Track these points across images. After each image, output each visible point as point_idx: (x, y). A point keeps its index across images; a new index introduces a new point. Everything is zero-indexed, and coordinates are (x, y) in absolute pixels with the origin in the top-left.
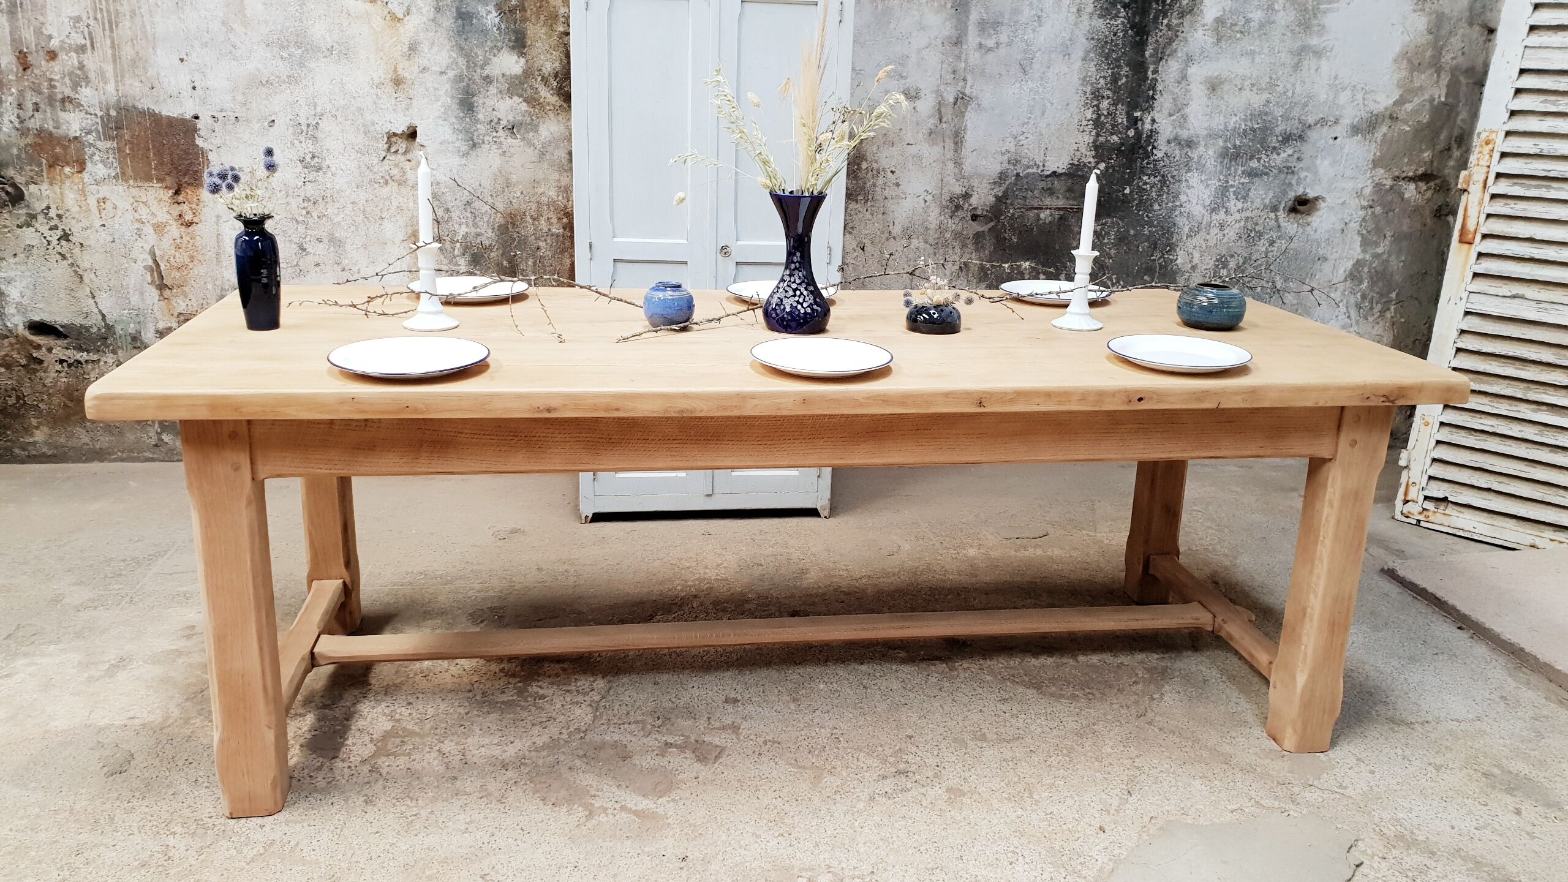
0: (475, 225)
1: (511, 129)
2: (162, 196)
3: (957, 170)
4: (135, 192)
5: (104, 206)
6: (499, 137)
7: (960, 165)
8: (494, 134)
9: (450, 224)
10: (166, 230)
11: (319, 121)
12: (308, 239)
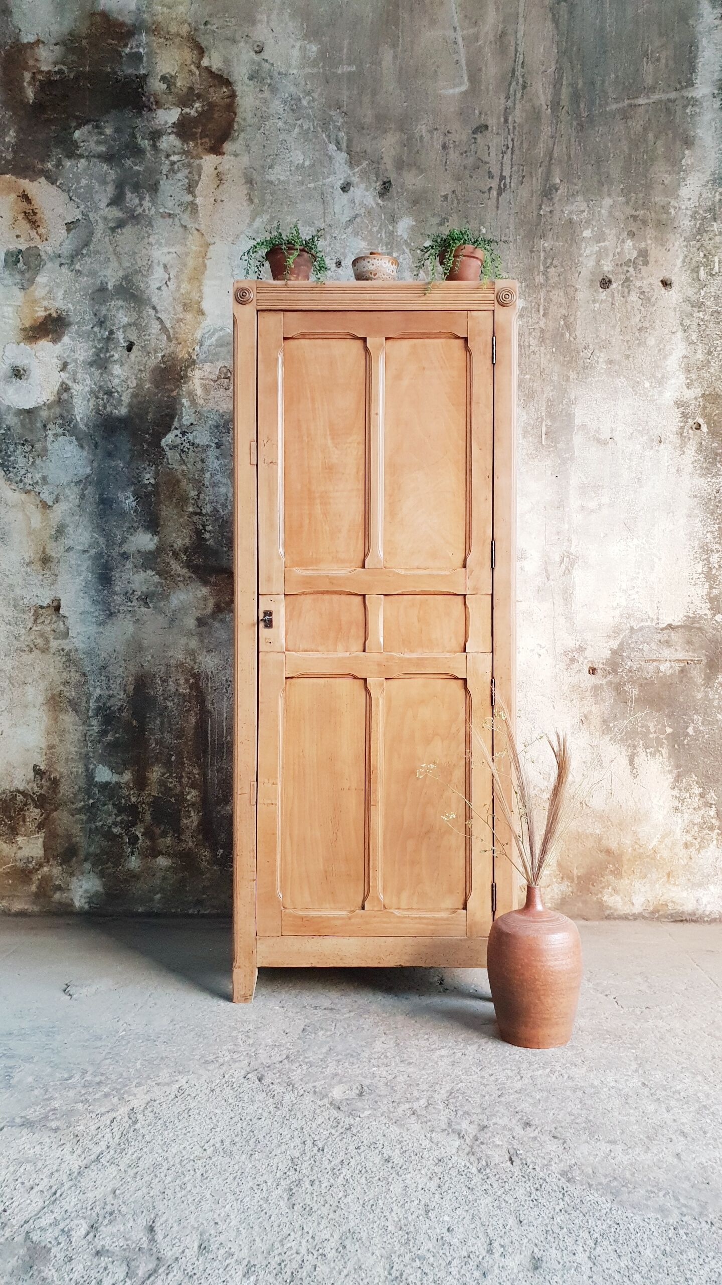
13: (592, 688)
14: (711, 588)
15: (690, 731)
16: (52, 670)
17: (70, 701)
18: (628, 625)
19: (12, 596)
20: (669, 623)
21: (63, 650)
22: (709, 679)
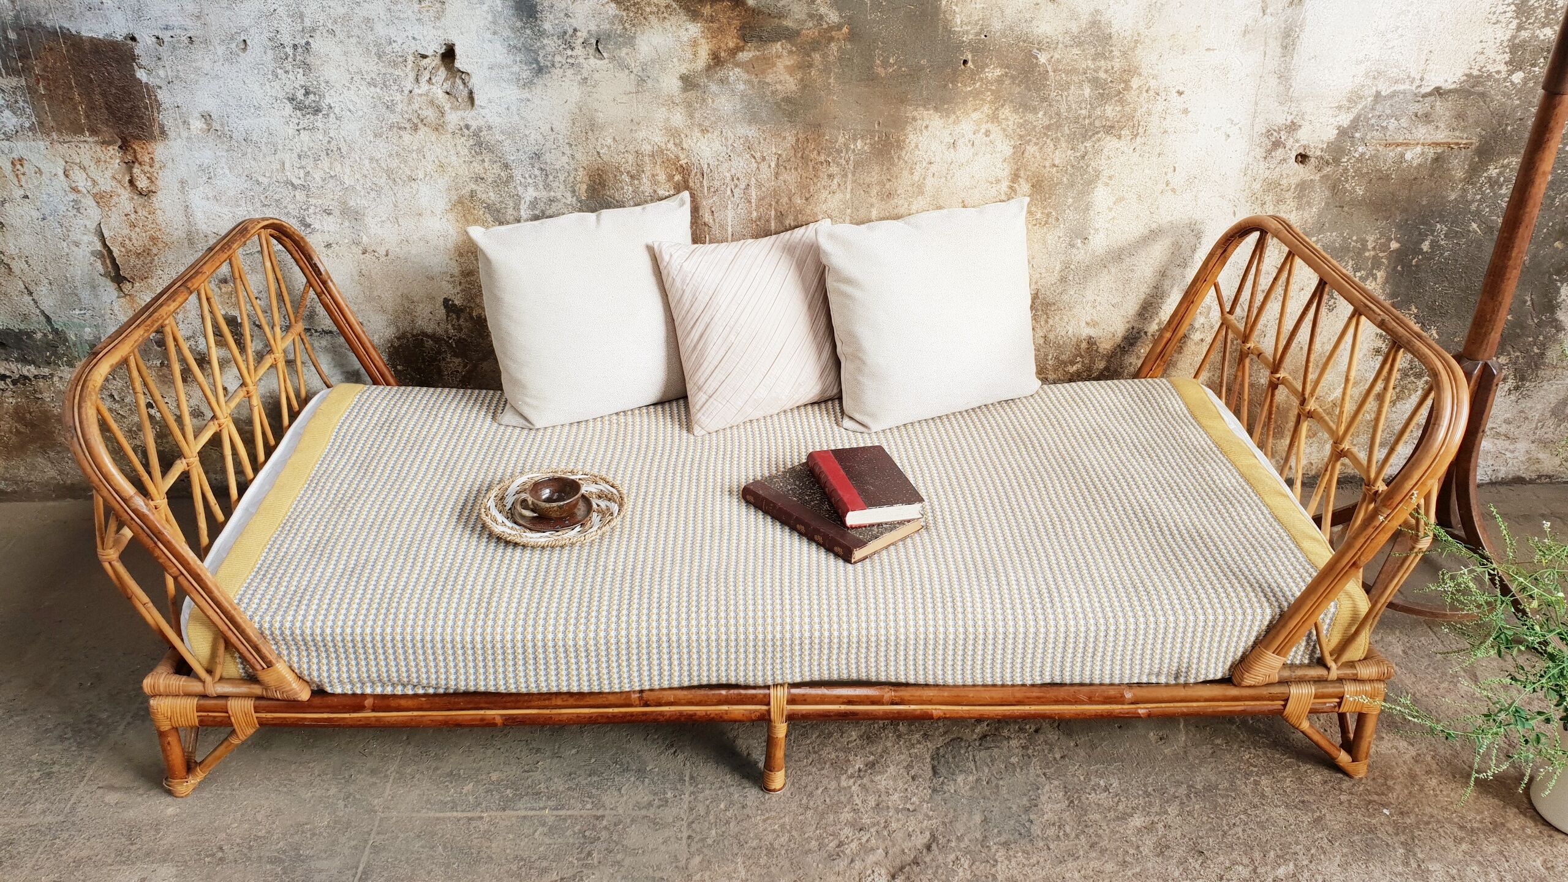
0: (547, 187)
1: (598, 45)
2: (100, 154)
3: (1281, 88)
4: (61, 149)
5: (22, 170)
6: (577, 57)
7: (1287, 79)
8: (569, 52)
9: (512, 185)
10: (113, 202)
11: (310, 40)
12: (311, 211)
13: (1298, 185)
14: (1520, 28)
15: (1426, 246)
16: (454, 158)
17: (488, 207)
18: (1374, 88)
19: (371, 37)
20: (1437, 85)
21: (467, 127)
22: (1474, 172)
